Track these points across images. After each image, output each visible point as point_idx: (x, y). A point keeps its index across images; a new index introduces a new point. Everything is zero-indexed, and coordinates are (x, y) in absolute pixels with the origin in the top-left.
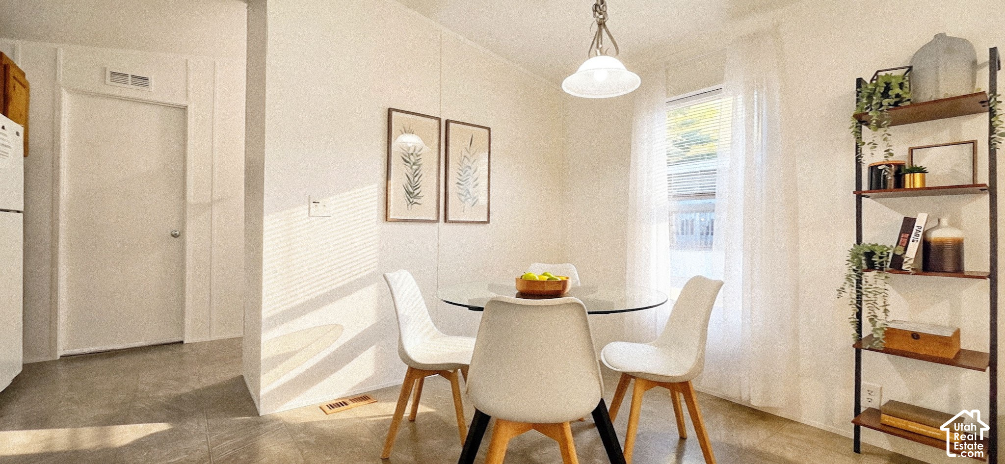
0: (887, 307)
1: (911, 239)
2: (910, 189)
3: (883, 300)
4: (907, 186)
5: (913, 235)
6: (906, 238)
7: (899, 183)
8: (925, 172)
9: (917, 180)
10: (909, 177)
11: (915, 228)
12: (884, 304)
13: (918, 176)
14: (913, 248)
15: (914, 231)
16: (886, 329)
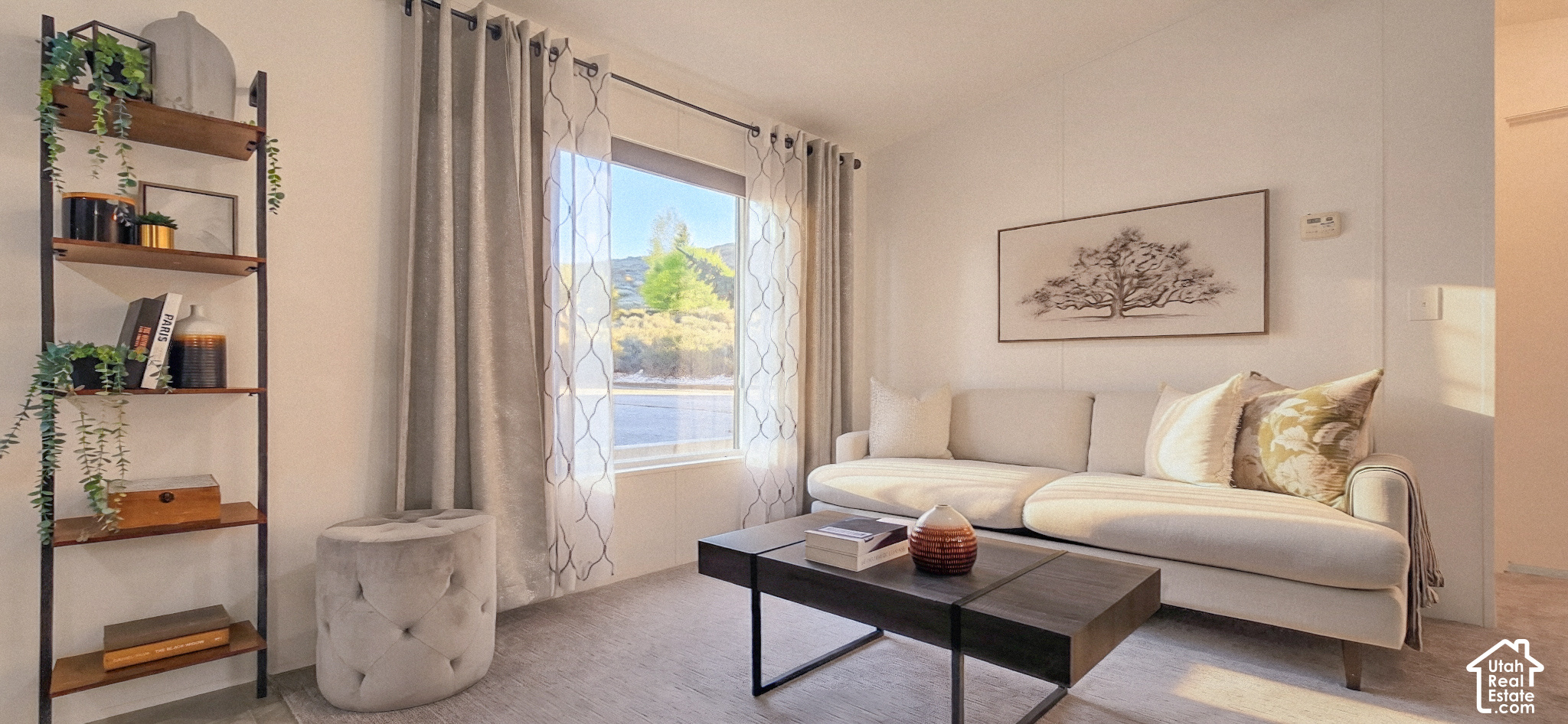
0: (126, 456)
1: (157, 335)
2: (151, 249)
3: (117, 445)
4: (146, 243)
5: (159, 329)
6: (146, 334)
7: (129, 235)
8: (174, 227)
9: (161, 238)
10: (148, 229)
11: (163, 317)
12: (118, 452)
13: (163, 230)
14: (160, 351)
15: (162, 322)
16: (124, 496)
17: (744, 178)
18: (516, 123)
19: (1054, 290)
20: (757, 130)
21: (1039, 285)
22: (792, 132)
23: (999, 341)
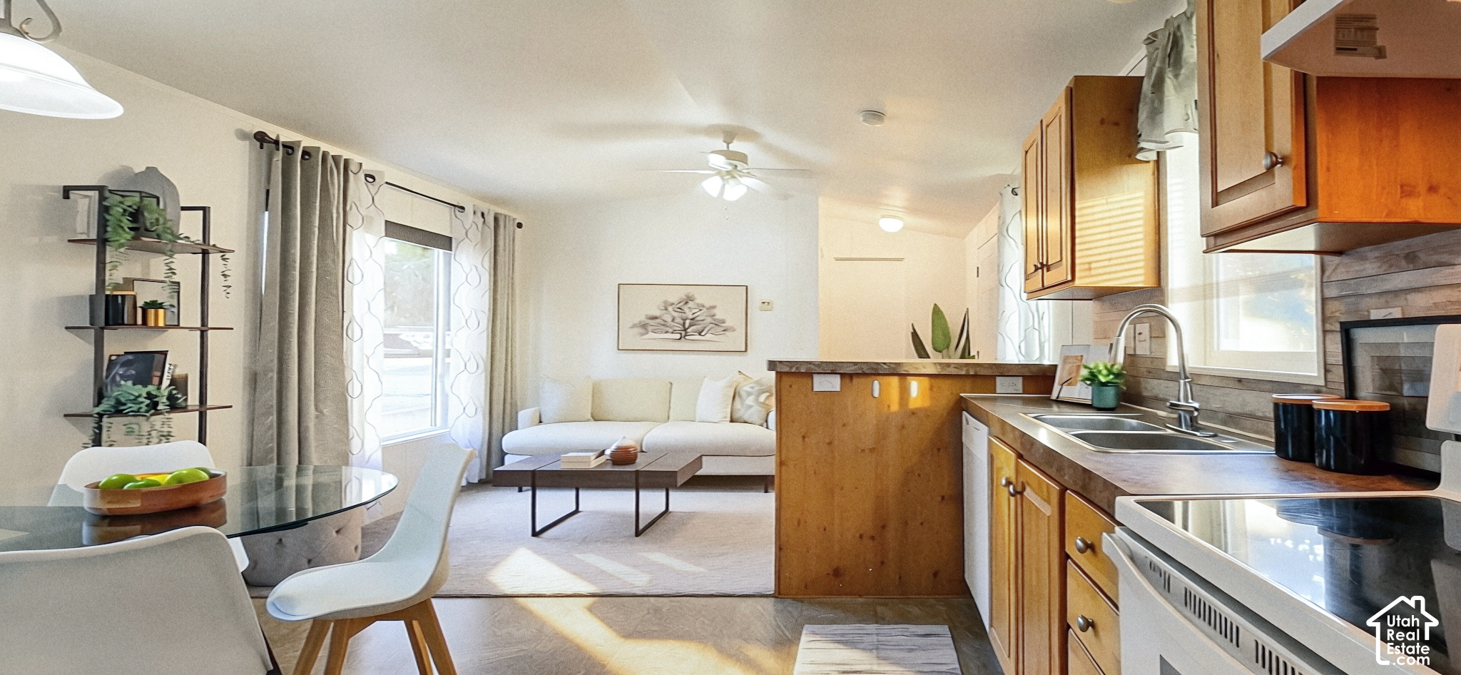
11: (168, 364)
17: (451, 238)
18: (335, 215)
19: (651, 322)
20: (463, 208)
21: (643, 318)
22: (484, 207)
23: (619, 350)
